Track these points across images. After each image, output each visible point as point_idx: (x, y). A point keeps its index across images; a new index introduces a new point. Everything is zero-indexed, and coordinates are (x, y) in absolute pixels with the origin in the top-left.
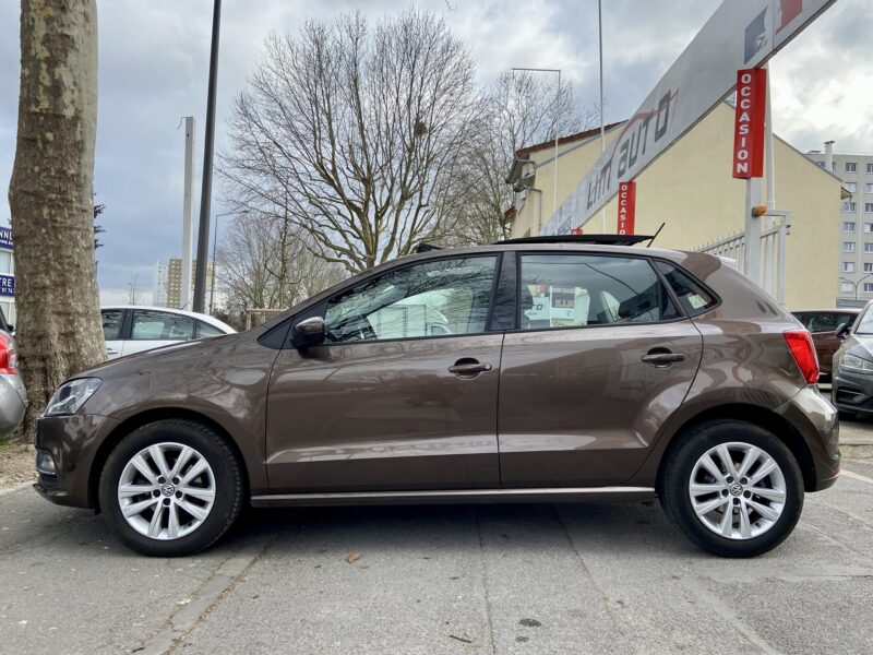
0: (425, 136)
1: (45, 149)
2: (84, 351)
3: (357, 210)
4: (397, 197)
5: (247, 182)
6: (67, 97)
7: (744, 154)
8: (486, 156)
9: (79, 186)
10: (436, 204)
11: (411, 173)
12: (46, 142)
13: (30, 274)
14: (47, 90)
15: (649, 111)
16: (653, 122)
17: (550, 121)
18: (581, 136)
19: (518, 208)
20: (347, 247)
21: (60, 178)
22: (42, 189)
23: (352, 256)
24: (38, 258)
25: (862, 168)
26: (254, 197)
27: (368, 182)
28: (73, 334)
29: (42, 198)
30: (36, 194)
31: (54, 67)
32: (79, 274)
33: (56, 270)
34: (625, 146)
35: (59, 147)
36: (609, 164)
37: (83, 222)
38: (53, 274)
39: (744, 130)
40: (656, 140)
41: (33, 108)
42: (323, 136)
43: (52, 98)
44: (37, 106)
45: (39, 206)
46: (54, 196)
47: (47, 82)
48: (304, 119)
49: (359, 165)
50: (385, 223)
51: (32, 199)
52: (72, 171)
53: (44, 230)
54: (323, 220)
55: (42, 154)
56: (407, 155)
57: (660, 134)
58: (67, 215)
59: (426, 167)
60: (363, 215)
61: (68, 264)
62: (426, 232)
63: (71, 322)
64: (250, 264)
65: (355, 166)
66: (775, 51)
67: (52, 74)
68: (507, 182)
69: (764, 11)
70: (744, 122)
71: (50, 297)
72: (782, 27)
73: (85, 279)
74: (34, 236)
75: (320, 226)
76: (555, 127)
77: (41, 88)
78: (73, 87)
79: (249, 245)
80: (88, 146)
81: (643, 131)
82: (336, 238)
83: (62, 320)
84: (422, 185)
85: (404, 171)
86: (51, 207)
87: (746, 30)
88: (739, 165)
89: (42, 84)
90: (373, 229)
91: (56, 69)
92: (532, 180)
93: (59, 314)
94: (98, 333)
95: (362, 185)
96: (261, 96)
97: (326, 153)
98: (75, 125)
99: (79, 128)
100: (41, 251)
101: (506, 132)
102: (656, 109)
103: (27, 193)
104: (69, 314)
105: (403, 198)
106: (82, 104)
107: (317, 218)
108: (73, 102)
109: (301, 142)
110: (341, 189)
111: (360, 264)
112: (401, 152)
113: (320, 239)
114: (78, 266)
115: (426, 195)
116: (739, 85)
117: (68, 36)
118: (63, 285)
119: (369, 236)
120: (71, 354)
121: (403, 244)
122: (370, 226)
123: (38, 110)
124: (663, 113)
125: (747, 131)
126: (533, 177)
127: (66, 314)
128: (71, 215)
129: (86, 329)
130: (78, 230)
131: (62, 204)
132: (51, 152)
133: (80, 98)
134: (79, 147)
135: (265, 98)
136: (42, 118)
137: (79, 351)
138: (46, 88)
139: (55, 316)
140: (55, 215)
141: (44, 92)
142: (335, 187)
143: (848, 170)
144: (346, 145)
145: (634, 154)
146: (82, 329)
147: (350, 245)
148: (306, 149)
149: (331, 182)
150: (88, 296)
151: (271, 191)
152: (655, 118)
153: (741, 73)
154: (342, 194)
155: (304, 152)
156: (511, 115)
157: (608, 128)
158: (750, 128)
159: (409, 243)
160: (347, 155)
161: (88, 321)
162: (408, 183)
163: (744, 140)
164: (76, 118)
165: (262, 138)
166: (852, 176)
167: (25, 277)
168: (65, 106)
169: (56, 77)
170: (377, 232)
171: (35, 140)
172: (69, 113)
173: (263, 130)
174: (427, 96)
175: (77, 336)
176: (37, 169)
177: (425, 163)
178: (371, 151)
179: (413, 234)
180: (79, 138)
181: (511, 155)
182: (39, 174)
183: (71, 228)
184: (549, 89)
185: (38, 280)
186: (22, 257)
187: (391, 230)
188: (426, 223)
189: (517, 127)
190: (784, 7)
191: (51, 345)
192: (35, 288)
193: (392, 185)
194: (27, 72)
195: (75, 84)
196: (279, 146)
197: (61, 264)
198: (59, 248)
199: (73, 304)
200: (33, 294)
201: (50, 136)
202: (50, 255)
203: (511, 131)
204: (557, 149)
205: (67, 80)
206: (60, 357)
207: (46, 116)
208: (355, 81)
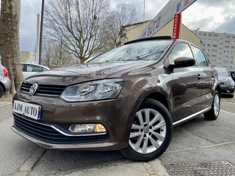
0: (97, 20)
1: (8, 22)
2: (18, 74)
3: (78, 40)
4: (89, 37)
5: (46, 30)
6: (14, 10)
7: (175, 34)
8: (113, 27)
9: (16, 32)
10: (99, 39)
11: (93, 30)
12: (8, 21)
13: (5, 54)
14: (9, 8)
15: (155, 20)
16: (156, 24)
17: (130, 18)
18: (139, 24)
19: (121, 42)
20: (75, 50)
21: (12, 30)
22: (7, 33)
23: (76, 52)
24: (6, 50)
25: (207, 35)
26: (49, 35)
27: (81, 32)
28: (15, 69)
29: (7, 35)
30: (6, 34)
31: (10, 2)
32: (16, 54)
33: (11, 53)
34: (149, 28)
35: (12, 22)
36: (145, 32)
37: (17, 42)
38: (10, 54)
39: (175, 28)
40: (157, 28)
41: (5, 12)
42: (68, 18)
43: (10, 10)
44: (6, 12)
45: (7, 37)
46: (10, 35)
47: (9, 5)
48: (63, 13)
49: (78, 27)
50: (85, 44)
51: (5, 35)
52: (15, 29)
53: (8, 43)
54: (68, 42)
55: (7, 24)
56: (92, 25)
57: (157, 27)
58: (13, 40)
59: (97, 29)
60: (79, 41)
61: (14, 52)
62: (96, 47)
63: (15, 66)
64: (45, 53)
65: (77, 27)
66: (183, 11)
67: (10, 4)
68: (119, 34)
69: (181, 1)
70: (175, 26)
71: (10, 60)
72: (185, 5)
73: (18, 56)
74: (6, 44)
75: (67, 44)
76: (131, 20)
77: (7, 7)
78: (15, 7)
79: (45, 48)
80: (18, 22)
81: (154, 25)
82: (72, 47)
83: (13, 66)
84: (96, 34)
85: (91, 30)
86: (10, 37)
87: (177, 5)
88: (174, 36)
89: (7, 6)
90: (82, 45)
91: (11, 2)
92: (125, 35)
93: (12, 64)
94: (21, 69)
95: (79, 33)
96: (50, 6)
97: (69, 23)
98: (16, 17)
99: (17, 18)
100: (7, 48)
101: (118, 20)
102: (157, 20)
103: (3, 34)
104: (14, 64)
105: (91, 37)
106: (17, 12)
107: (67, 42)
108: (15, 11)
109: (62, 20)
110: (74, 34)
111: (78, 55)
112: (90, 24)
113: (67, 47)
114: (16, 52)
115: (97, 37)
116: (175, 18)
118: (13, 57)
119: (81, 47)
120: (15, 74)
121: (90, 50)
122: (82, 44)
123: (6, 13)
124: (158, 21)
125: (176, 28)
126: (126, 34)
127: (13, 64)
128: (14, 40)
129: (18, 68)
130: (16, 43)
131: (12, 37)
132: (9, 23)
133: (17, 10)
134: (17, 23)
135: (51, 6)
136: (7, 15)
137: (17, 73)
139: (11, 65)
140: (11, 40)
141: (8, 8)
142: (72, 33)
143: (204, 35)
144: (75, 21)
145: (151, 31)
146: (17, 68)
147: (76, 49)
148: (63, 22)
149: (70, 32)
150: (19, 60)
151: (53, 33)
152: (157, 22)
153: (175, 15)
154: (74, 36)
155: (63, 23)
156: (120, 16)
157: (145, 22)
158: (177, 28)
159: (92, 49)
160: (75, 24)
161: (19, 66)
162: (92, 33)
163: (175, 30)
164: (16, 15)
165: (51, 18)
166: (205, 37)
167: (3, 55)
168: (13, 12)
169: (11, 4)
170: (83, 46)
171: (5, 20)
172: (14, 14)
173: (51, 16)
174: (97, 9)
175: (16, 70)
176: (6, 28)
177: (97, 28)
178: (82, 24)
179: (93, 47)
180: (16, 20)
181: (119, 27)
182: (7, 29)
183: (14, 43)
184: (130, 9)
185: (7, 56)
186: (2, 50)
187: (87, 46)
188: (97, 44)
189: (121, 19)
190: (185, 1)
191: (10, 72)
192: (6, 58)
193: (88, 33)
194: (3, 3)
195: (16, 6)
196: (56, 21)
197: (12, 52)
198: (12, 48)
199: (15, 62)
200: (5, 59)
201: (9, 19)
202: (10, 49)
203: (120, 20)
204: (132, 27)
205: (14, 5)
206: (12, 75)
207: (8, 14)
208: (78, 3)
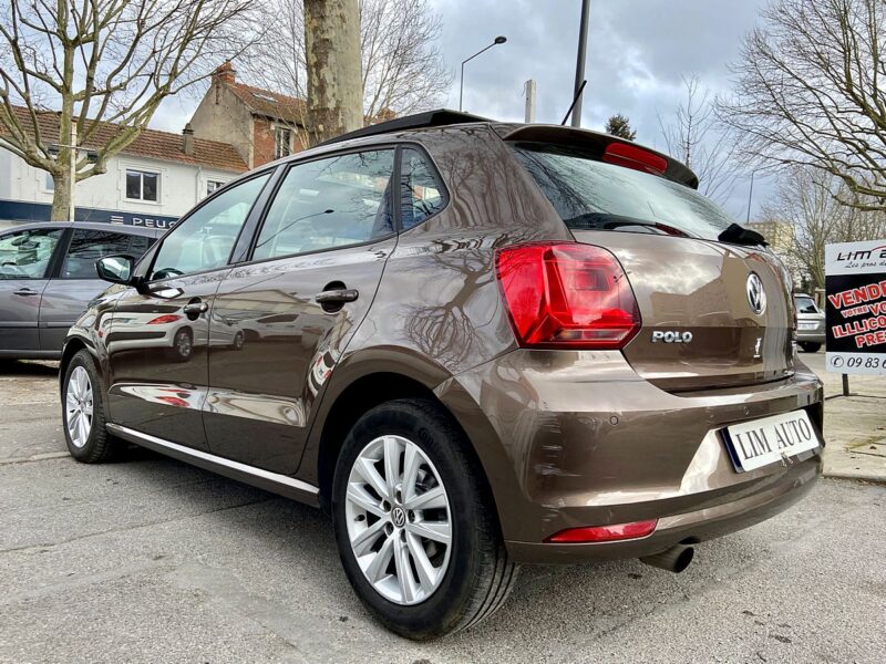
1: (320, 138)
6: (329, 92)
31: (321, 68)
43: (321, 95)
44: (312, 104)
47: (317, 82)
67: (319, 75)
77: (313, 89)
78: (333, 82)
89: (314, 85)
98: (337, 115)
99: (341, 117)
106: (342, 96)
108: (334, 95)
117: (327, 40)
123: (313, 108)
133: (340, 90)
136: (316, 114)
138: (316, 88)
141: (315, 91)
164: (338, 108)
168: (328, 100)
169: (322, 77)
171: (312, 133)
172: (331, 105)
180: (341, 125)
195: (334, 79)
205: (329, 78)
207: (317, 111)
